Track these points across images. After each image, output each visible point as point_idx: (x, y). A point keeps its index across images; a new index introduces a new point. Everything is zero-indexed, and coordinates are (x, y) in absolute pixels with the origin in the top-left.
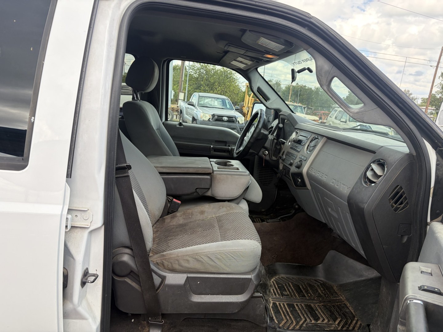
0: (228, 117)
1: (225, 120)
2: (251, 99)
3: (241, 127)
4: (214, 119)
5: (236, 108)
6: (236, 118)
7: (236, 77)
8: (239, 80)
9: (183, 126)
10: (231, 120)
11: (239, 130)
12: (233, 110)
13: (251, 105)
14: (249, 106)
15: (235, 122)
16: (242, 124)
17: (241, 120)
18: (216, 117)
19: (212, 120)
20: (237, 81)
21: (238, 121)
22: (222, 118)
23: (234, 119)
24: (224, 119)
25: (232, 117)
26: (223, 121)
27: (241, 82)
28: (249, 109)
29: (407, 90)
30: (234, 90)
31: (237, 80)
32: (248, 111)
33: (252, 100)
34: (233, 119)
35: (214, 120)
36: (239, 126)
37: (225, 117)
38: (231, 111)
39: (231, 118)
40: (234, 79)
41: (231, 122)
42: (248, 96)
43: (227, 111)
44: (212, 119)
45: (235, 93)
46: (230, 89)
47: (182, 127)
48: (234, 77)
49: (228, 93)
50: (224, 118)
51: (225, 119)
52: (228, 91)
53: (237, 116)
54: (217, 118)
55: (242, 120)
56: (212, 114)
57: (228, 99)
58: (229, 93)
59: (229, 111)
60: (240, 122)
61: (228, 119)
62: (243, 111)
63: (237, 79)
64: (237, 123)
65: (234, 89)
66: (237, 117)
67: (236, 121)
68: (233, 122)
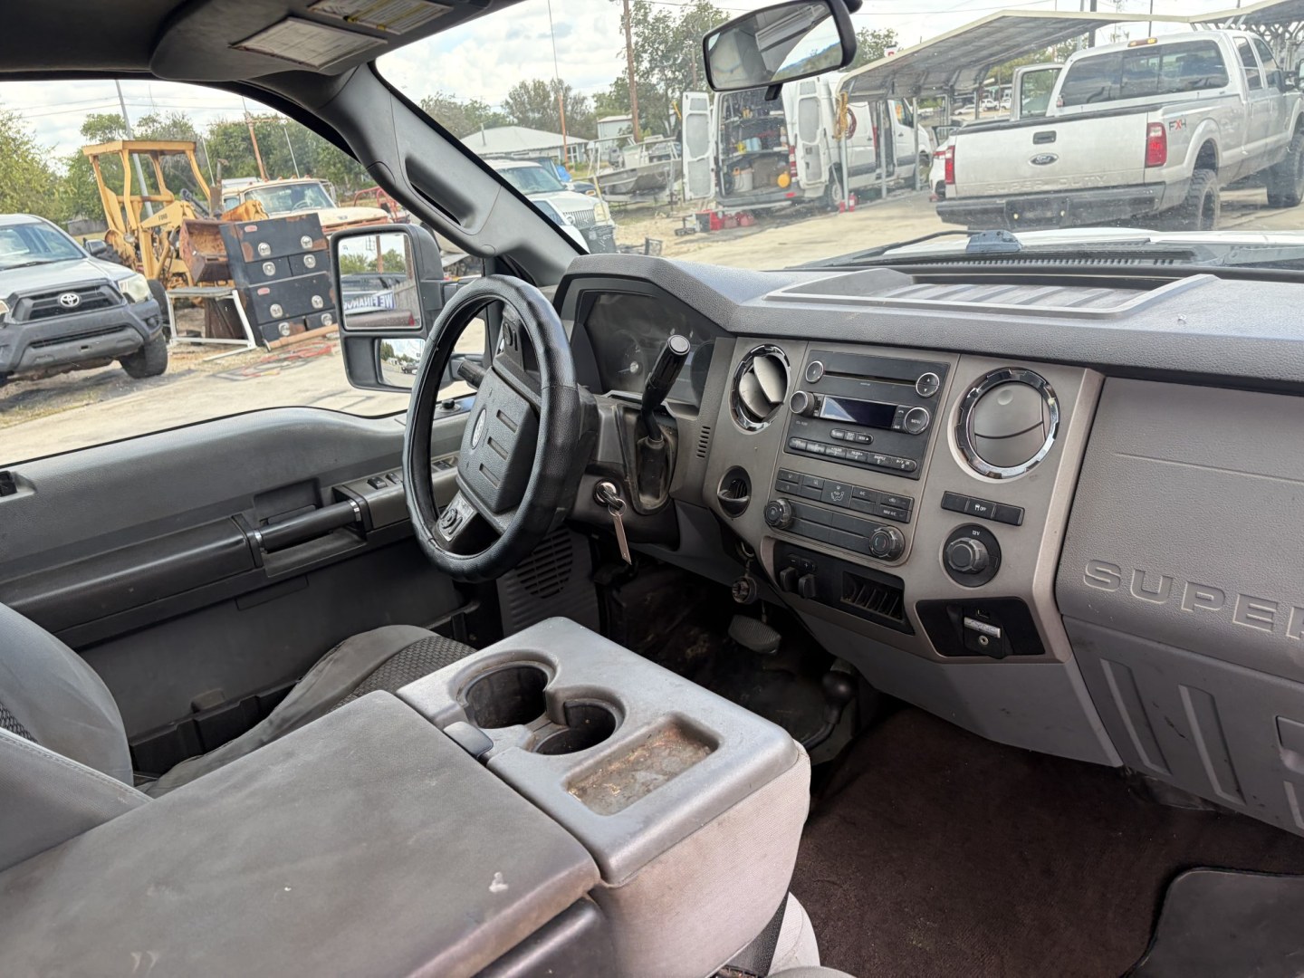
0: (77, 291)
1: (72, 305)
2: (132, 202)
3: (147, 311)
4: (21, 313)
5: (93, 250)
6: (114, 285)
7: (18, 132)
8: (37, 142)
9: (31, 485)
10: (94, 297)
11: (144, 324)
12: (84, 256)
13: (137, 223)
14: (134, 227)
15: (117, 303)
16: (146, 299)
17: (134, 287)
18: (28, 303)
19: (17, 320)
20: (28, 146)
21: (126, 295)
22: (56, 301)
23: (105, 290)
24: (66, 302)
25: (97, 287)
26: (62, 310)
27: (47, 147)
28: (137, 238)
29: (556, 81)
30: (29, 182)
31: (27, 143)
32: (137, 247)
33: (136, 204)
34: (102, 294)
35: (24, 319)
36: (136, 313)
37: (68, 295)
38: (77, 264)
39: (96, 292)
40: (14, 140)
41: (100, 306)
42: (112, 195)
43: (59, 269)
44: (14, 315)
45: (38, 192)
46: (11, 180)
47: (23, 493)
48: (11, 134)
49: (12, 198)
50: (62, 298)
51: (71, 299)
52: (7, 191)
53: (112, 278)
54: (34, 305)
55: (139, 289)
56: (6, 297)
57: (44, 222)
58: (15, 195)
59: (66, 267)
60: (135, 296)
61: (83, 297)
62: (117, 252)
63: (26, 139)
64: (125, 301)
65: (27, 176)
66: (116, 282)
67: (116, 296)
68: (105, 302)
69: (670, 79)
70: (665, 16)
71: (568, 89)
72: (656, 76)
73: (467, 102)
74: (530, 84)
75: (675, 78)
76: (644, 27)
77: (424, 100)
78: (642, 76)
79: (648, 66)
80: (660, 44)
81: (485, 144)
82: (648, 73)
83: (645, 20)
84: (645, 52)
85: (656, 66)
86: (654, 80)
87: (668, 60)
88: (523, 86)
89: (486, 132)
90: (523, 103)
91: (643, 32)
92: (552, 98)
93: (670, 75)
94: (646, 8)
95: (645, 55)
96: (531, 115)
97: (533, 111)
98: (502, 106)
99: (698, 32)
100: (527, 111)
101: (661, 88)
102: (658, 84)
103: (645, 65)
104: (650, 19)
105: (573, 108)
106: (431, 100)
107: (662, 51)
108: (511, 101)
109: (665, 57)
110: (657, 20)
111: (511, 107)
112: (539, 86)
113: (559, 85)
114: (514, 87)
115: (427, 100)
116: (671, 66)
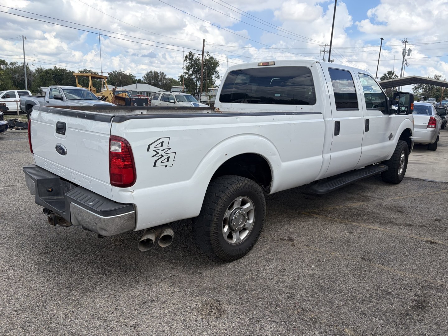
29: (161, 72)
69: (198, 78)
70: (198, 59)
71: (165, 76)
72: (193, 76)
73: (128, 74)
74: (153, 71)
75: (199, 78)
76: (192, 61)
77: (114, 71)
78: (189, 75)
79: (192, 73)
80: (196, 66)
81: (136, 88)
82: (191, 75)
83: (192, 59)
84: (191, 68)
85: (194, 73)
86: (193, 77)
87: (198, 72)
88: (151, 72)
89: (137, 84)
90: (150, 78)
91: (191, 62)
92: (160, 77)
93: (198, 76)
94: (192, 55)
95: (191, 69)
96: (152, 81)
97: (152, 80)
98: (143, 77)
99: (209, 65)
100: (151, 80)
101: (195, 80)
102: (194, 78)
103: (191, 72)
104: (194, 59)
105: (166, 81)
106: (116, 72)
107: (197, 69)
108: (146, 76)
109: (198, 71)
110: (196, 59)
111: (146, 78)
112: (156, 73)
113: (162, 74)
114: (148, 72)
115: (115, 71)
116: (199, 74)
